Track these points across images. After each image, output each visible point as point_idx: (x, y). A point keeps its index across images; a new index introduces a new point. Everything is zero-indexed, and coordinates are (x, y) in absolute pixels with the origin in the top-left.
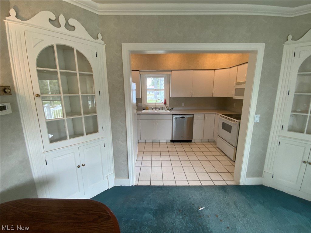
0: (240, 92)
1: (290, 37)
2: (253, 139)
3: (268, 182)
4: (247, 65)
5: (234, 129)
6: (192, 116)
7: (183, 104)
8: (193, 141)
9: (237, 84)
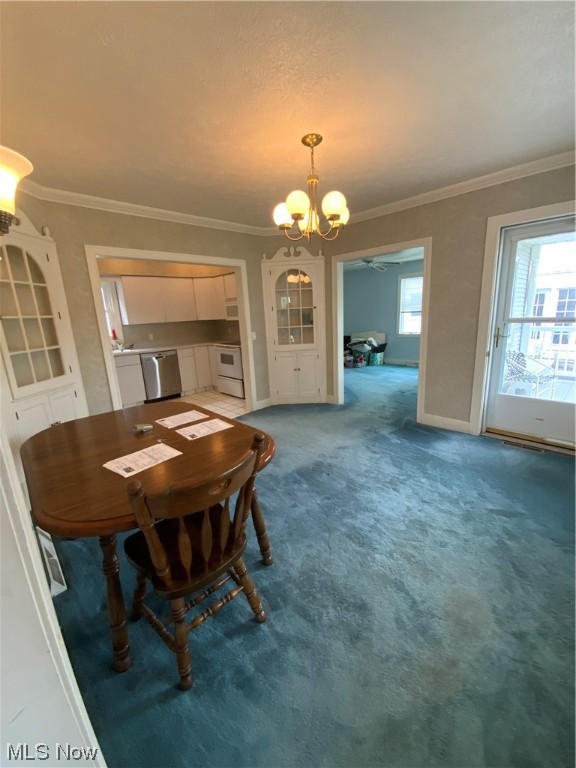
0: (233, 310)
1: (264, 256)
2: (255, 358)
3: (275, 401)
4: (233, 275)
5: (236, 359)
6: (173, 353)
7: (151, 337)
8: (182, 394)
9: (228, 300)
